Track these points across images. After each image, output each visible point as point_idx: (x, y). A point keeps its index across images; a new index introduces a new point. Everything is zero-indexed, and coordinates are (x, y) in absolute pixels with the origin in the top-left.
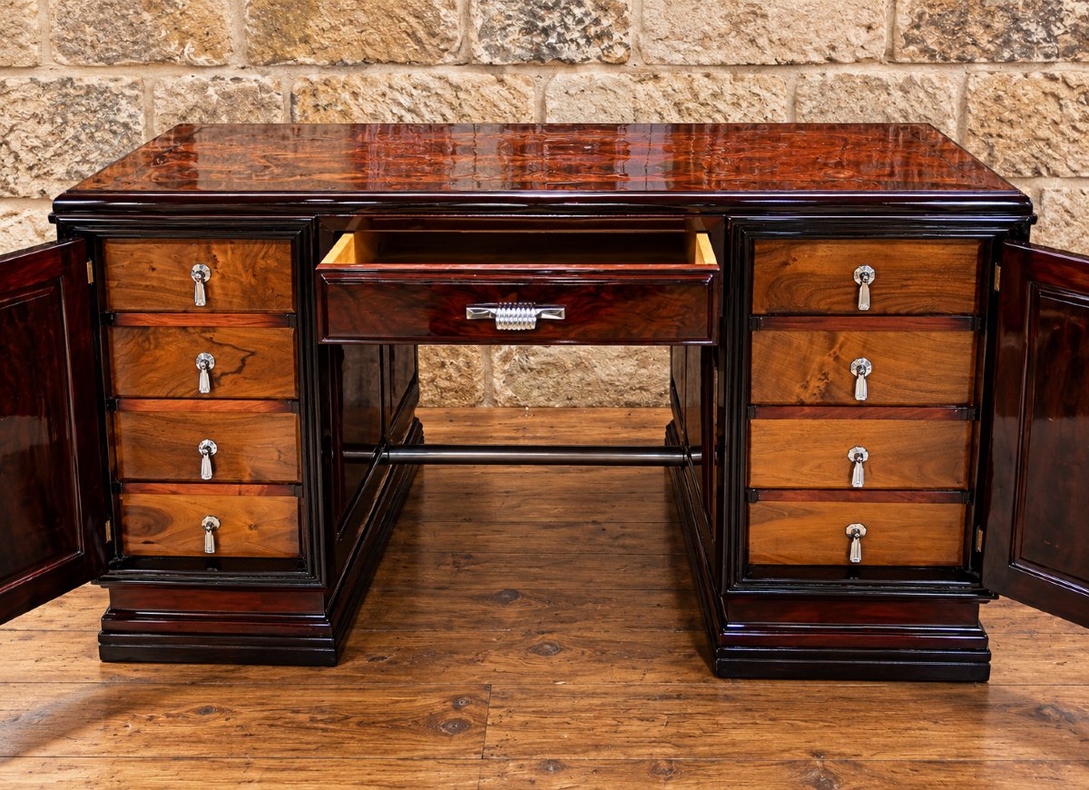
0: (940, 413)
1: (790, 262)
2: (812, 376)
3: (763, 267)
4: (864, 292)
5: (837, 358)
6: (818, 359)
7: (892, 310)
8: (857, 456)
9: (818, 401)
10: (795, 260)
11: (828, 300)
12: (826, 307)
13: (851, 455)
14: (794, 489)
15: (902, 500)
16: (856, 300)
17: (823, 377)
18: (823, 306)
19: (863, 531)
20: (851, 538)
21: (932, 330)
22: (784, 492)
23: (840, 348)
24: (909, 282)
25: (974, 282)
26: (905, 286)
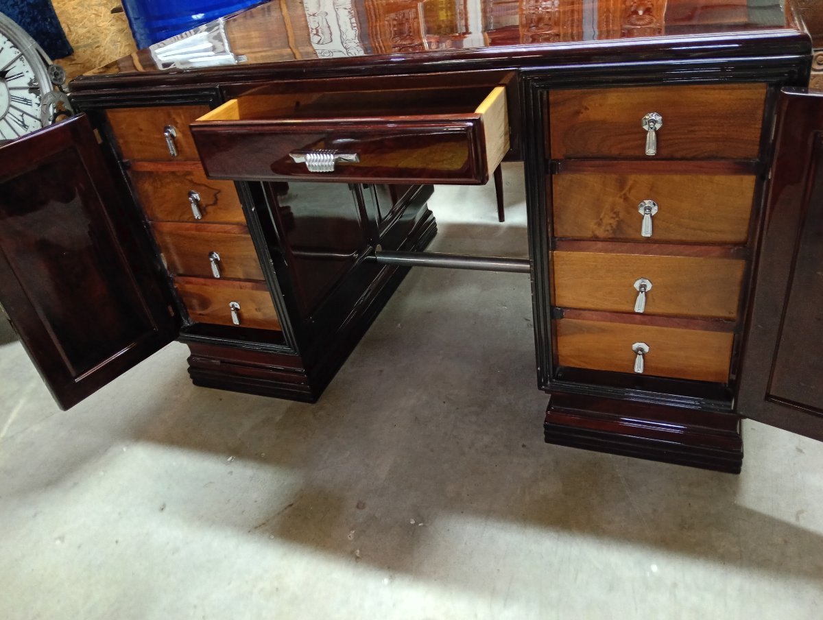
0: (717, 251)
1: (583, 110)
2: (605, 214)
3: (558, 116)
4: (651, 137)
5: (626, 199)
6: (610, 199)
7: (678, 155)
8: (641, 286)
9: (610, 236)
10: (586, 109)
11: (619, 146)
12: (617, 153)
13: (637, 285)
14: (589, 310)
15: (678, 326)
16: (643, 146)
17: (614, 216)
18: (615, 151)
19: (646, 349)
20: (636, 353)
21: (716, 174)
22: (582, 312)
23: (630, 190)
24: (697, 128)
25: (760, 126)
26: (692, 131)
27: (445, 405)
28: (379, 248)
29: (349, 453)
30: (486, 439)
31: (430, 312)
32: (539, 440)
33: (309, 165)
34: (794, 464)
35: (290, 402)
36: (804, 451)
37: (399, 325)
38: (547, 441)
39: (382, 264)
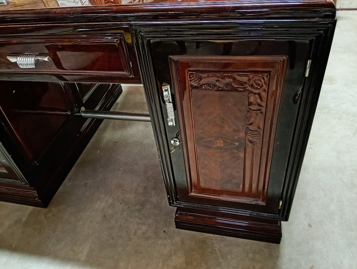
27: (122, 205)
28: (83, 109)
29: (64, 242)
30: (144, 228)
31: (116, 142)
32: (173, 227)
33: (19, 64)
34: (308, 235)
35: (31, 208)
36: (312, 226)
37: (99, 151)
38: (177, 227)
39: (86, 119)
